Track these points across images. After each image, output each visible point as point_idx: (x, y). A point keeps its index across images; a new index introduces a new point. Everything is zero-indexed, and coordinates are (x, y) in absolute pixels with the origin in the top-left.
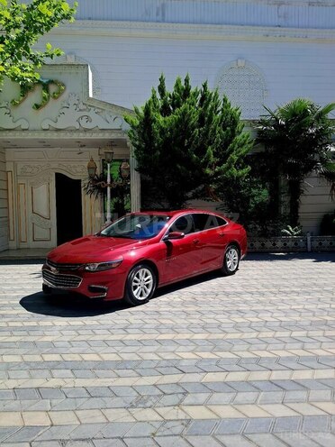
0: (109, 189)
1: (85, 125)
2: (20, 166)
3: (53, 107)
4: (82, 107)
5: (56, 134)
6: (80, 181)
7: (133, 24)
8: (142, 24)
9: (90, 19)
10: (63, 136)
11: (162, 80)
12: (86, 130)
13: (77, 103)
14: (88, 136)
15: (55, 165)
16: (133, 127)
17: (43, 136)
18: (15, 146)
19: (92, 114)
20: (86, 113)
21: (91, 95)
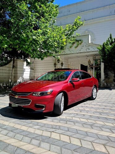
0: (94, 68)
1: (88, 50)
2: (72, 63)
3: (80, 47)
4: (87, 46)
5: (80, 54)
6: (87, 66)
7: (106, 17)
8: (109, 16)
9: (92, 19)
10: (82, 54)
11: (111, 35)
12: (88, 52)
13: (86, 45)
14: (89, 54)
15: (80, 62)
16: (100, 50)
17: (77, 55)
18: (70, 58)
19: (90, 48)
20: (88, 48)
21: (90, 42)
